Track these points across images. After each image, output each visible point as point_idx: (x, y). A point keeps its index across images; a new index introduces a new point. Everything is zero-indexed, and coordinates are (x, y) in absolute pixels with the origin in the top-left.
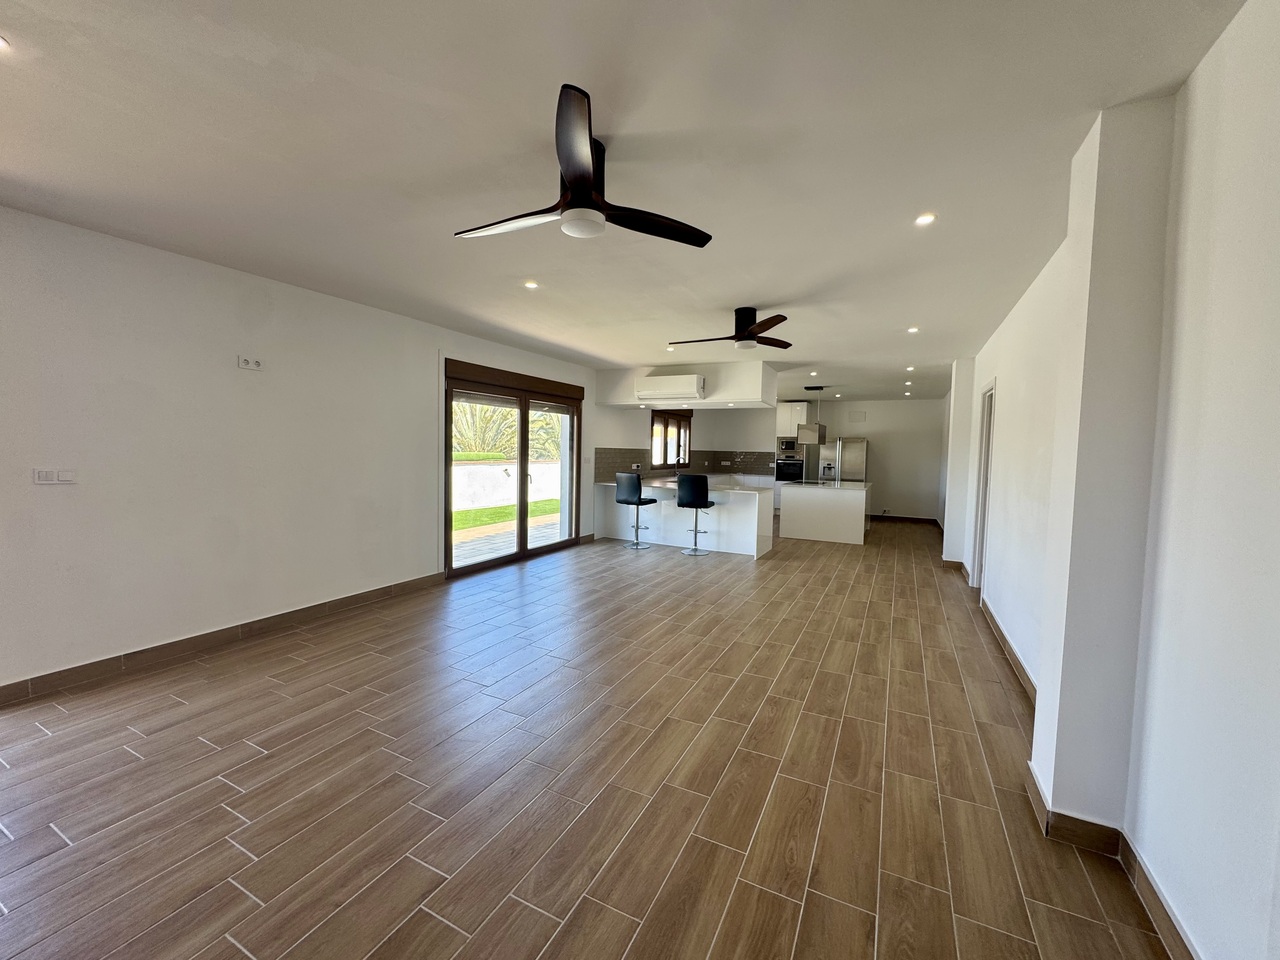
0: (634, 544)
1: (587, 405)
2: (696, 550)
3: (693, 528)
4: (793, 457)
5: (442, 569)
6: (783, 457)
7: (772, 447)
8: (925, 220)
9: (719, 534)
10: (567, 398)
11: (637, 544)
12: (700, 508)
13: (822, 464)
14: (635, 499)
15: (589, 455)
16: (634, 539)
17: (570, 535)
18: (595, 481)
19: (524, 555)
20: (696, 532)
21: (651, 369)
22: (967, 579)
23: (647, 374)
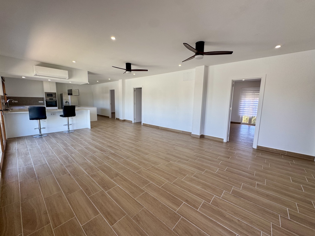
2: (69, 131)
3: (67, 124)
4: (53, 99)
6: (48, 99)
14: (44, 117)
16: (39, 133)
21: (39, 63)
22: (131, 122)
23: (36, 64)
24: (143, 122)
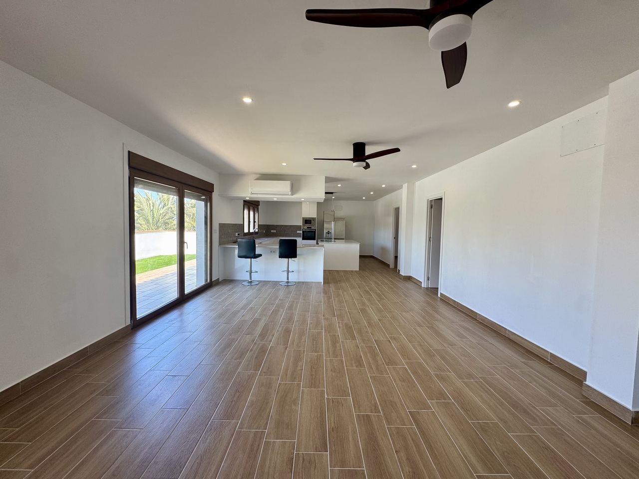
0: (249, 282)
1: (215, 195)
2: (288, 282)
3: (286, 269)
4: (311, 228)
5: (128, 322)
6: (306, 228)
7: (300, 223)
8: (514, 104)
9: (299, 272)
10: (204, 190)
11: (251, 282)
12: (291, 258)
13: (325, 231)
14: (252, 255)
15: (216, 227)
16: (248, 278)
17: (206, 280)
18: (220, 245)
19: (183, 299)
20: (288, 272)
21: (258, 176)
22: (419, 284)
23: (255, 179)
24: (441, 291)
